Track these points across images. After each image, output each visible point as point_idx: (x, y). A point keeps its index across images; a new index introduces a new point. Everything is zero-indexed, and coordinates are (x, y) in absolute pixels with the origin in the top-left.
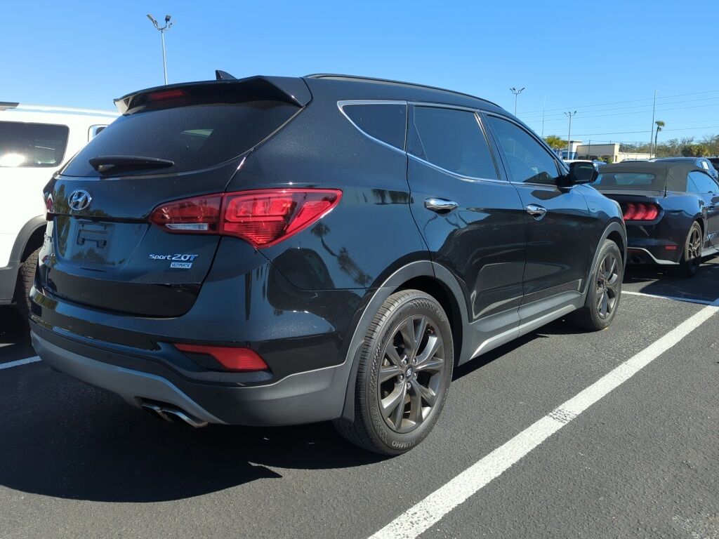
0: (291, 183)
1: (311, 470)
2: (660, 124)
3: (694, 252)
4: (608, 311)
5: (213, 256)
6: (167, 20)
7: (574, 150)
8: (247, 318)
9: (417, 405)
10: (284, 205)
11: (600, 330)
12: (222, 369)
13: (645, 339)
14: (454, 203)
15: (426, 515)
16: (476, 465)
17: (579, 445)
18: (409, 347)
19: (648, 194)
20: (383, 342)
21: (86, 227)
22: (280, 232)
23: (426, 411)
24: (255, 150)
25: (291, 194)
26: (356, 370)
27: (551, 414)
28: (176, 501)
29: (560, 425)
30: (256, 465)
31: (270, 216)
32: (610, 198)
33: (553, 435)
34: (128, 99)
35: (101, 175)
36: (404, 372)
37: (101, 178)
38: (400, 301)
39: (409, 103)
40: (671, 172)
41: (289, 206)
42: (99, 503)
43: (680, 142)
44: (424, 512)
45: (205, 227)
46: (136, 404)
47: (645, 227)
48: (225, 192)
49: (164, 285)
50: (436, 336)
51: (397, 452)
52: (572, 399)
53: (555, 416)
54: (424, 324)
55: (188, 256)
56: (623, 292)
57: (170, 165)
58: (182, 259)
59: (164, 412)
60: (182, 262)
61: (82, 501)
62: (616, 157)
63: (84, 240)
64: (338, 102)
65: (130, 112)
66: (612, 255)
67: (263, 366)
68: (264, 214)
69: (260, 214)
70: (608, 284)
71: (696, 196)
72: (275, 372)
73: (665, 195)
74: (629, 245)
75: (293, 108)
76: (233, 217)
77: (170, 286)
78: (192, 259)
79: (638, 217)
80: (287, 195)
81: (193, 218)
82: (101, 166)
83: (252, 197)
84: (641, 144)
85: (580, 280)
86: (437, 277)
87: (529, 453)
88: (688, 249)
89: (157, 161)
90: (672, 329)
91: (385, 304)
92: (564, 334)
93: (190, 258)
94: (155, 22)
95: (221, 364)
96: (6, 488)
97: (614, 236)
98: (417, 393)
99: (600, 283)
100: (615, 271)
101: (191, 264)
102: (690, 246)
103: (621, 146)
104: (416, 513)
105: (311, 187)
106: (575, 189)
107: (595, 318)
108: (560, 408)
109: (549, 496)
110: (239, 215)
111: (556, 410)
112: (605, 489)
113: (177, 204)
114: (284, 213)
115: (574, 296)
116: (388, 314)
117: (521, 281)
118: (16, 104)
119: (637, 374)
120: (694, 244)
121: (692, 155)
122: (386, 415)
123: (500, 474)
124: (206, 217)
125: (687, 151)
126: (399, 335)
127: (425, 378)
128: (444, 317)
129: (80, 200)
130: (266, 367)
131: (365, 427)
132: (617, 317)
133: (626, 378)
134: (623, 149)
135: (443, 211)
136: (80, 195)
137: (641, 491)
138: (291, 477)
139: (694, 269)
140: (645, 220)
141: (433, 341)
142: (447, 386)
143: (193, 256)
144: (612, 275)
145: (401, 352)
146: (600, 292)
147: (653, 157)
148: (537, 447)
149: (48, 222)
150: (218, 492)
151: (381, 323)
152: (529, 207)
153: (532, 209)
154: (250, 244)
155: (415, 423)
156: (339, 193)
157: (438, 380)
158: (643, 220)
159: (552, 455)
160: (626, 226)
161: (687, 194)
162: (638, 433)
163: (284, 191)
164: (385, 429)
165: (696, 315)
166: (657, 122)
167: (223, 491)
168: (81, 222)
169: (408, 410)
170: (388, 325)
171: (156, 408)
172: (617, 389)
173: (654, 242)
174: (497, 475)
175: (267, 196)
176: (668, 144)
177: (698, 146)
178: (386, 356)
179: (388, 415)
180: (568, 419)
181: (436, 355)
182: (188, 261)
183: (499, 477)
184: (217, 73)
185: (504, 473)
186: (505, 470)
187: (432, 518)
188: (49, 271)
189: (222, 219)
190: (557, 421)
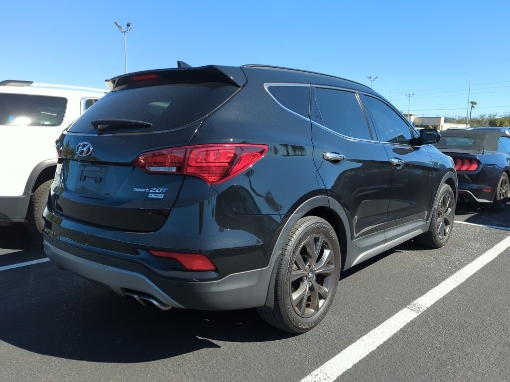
0: (231, 140)
1: (241, 343)
2: (474, 103)
3: (503, 194)
4: (445, 235)
5: (179, 189)
6: (128, 25)
7: (412, 121)
8: (200, 233)
9: (315, 299)
10: (229, 155)
11: (439, 248)
12: (184, 269)
13: (472, 255)
14: (342, 156)
15: (325, 376)
16: (358, 341)
17: (430, 329)
18: (310, 257)
19: (471, 153)
20: (294, 253)
21: (88, 168)
22: (226, 174)
23: (321, 302)
24: (209, 116)
25: (234, 148)
26: (275, 272)
27: (408, 306)
28: (147, 363)
29: (416, 315)
30: (202, 338)
31: (218, 162)
32: (446, 154)
33: (411, 322)
34: (115, 80)
35: (99, 132)
36: (307, 275)
37: (99, 134)
38: (305, 224)
39: (312, 85)
40: (487, 137)
41: (232, 155)
42: (93, 363)
43: (487, 117)
44: (324, 374)
45: (174, 169)
46: (121, 293)
47: (468, 176)
48: (189, 145)
49: (140, 209)
50: (329, 249)
51: (301, 332)
52: (423, 297)
53: (412, 308)
54: (321, 240)
55: (161, 190)
56: (454, 222)
57: (149, 126)
58: (157, 191)
59: (141, 299)
60: (157, 194)
61: (81, 361)
62: (442, 126)
63: (85, 177)
64: (265, 84)
65: (116, 89)
66: (448, 195)
67: (212, 267)
68: (214, 161)
69: (213, 161)
70: (445, 215)
71: (504, 154)
72: (221, 272)
73: (483, 154)
74: (459, 189)
75: (234, 88)
76: (194, 163)
77: (144, 210)
78: (164, 192)
79: (464, 168)
80: (229, 148)
81: (162, 163)
82: (99, 126)
83: (205, 149)
84: (459, 117)
85: (427, 212)
86: (331, 207)
87: (395, 334)
88: (499, 192)
89: (140, 123)
90: (490, 248)
91: (296, 226)
92: (413, 250)
93: (163, 190)
94: (120, 27)
95: (183, 265)
96: (27, 351)
97: (449, 181)
98: (316, 289)
99: (439, 214)
100: (449, 207)
101: (163, 195)
102: (501, 190)
103: (445, 118)
104: (317, 375)
105: (244, 143)
106: (423, 148)
107: (436, 239)
108: (415, 302)
109: (411, 365)
110: (197, 161)
111: (412, 304)
112: (451, 361)
113: (151, 154)
114: (229, 160)
115: (422, 223)
116: (297, 233)
117: (386, 211)
118: (31, 82)
119: (468, 280)
120: (503, 188)
121: (496, 126)
122: (294, 304)
123: (375, 348)
124: (173, 163)
125: (493, 122)
126: (304, 248)
127: (321, 278)
128: (335, 236)
129: (84, 149)
130: (215, 268)
131: (280, 313)
132: (450, 239)
133: (460, 282)
134: (447, 120)
135: (335, 162)
136: (84, 146)
137: (477, 363)
138: (227, 347)
139: (503, 206)
140: (469, 171)
141: (327, 252)
142: (336, 285)
143: (165, 190)
144: (448, 209)
145: (305, 260)
146: (440, 220)
147: (468, 126)
148: (400, 330)
149: (58, 164)
150: (176, 357)
151: (293, 239)
152: (393, 160)
153: (395, 161)
154: (205, 181)
155: (314, 311)
156: (266, 147)
157: (329, 280)
158: (467, 170)
159: (412, 336)
160: (458, 175)
161: (497, 153)
162: (472, 322)
163: (227, 146)
164: (294, 314)
165: (506, 238)
166: (471, 102)
167: (179, 356)
168: (83, 165)
169: (309, 301)
170: (298, 241)
171: (136, 296)
172: (454, 290)
173: (475, 186)
174: (373, 349)
175: (217, 148)
176: (479, 118)
177: (500, 119)
178: (296, 263)
179: (296, 304)
180: (421, 310)
181: (329, 263)
182: (161, 193)
183: (375, 350)
184: (179, 62)
185: (378, 347)
186: (379, 346)
187: (329, 379)
188: (58, 198)
189: (186, 164)
190: (413, 312)
